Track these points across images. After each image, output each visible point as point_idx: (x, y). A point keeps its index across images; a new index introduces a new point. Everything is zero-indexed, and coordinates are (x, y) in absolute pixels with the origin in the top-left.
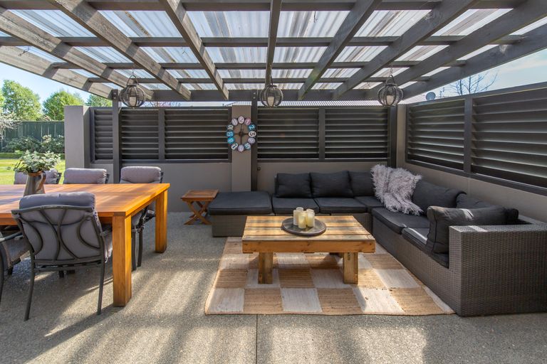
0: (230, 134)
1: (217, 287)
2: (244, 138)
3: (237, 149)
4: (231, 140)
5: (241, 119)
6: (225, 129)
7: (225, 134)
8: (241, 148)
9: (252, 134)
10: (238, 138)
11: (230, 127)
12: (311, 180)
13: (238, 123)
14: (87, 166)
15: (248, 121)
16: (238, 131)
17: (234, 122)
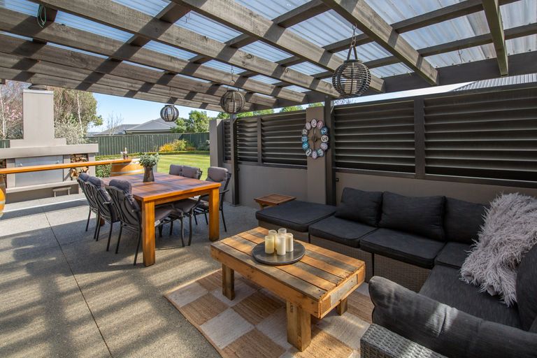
0: (304, 139)
1: (198, 281)
2: (318, 143)
3: (311, 156)
4: (305, 146)
5: (314, 122)
6: (300, 133)
7: (300, 139)
8: (315, 155)
9: (325, 138)
10: (311, 142)
11: (304, 132)
12: (380, 202)
13: (312, 127)
14: (220, 165)
15: (320, 124)
16: (311, 135)
17: (308, 126)
